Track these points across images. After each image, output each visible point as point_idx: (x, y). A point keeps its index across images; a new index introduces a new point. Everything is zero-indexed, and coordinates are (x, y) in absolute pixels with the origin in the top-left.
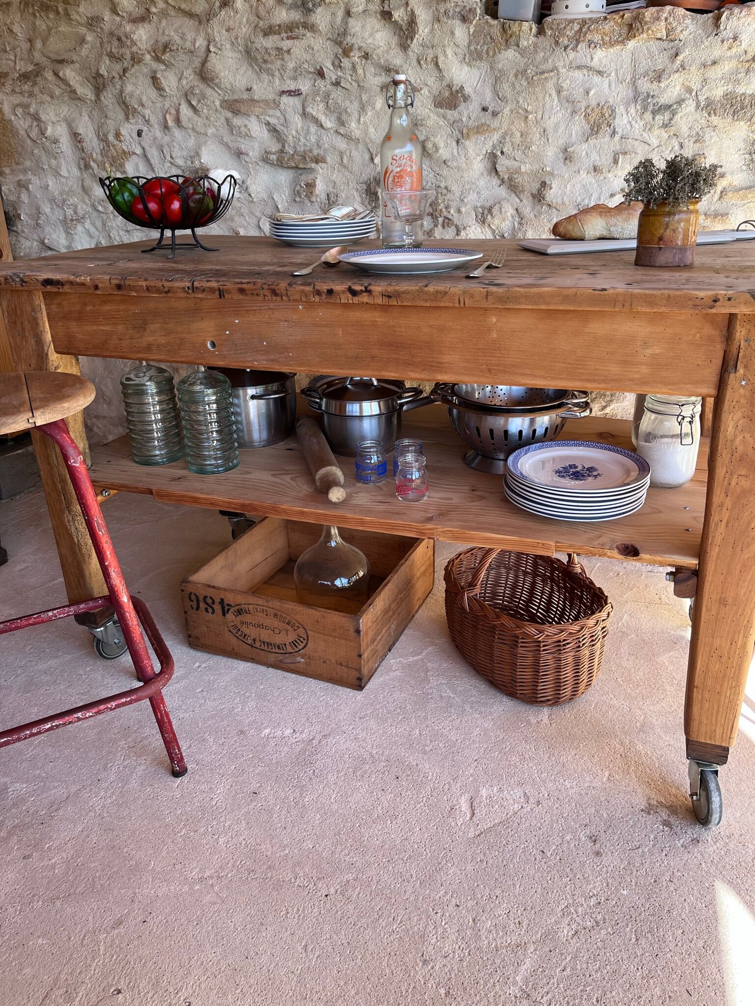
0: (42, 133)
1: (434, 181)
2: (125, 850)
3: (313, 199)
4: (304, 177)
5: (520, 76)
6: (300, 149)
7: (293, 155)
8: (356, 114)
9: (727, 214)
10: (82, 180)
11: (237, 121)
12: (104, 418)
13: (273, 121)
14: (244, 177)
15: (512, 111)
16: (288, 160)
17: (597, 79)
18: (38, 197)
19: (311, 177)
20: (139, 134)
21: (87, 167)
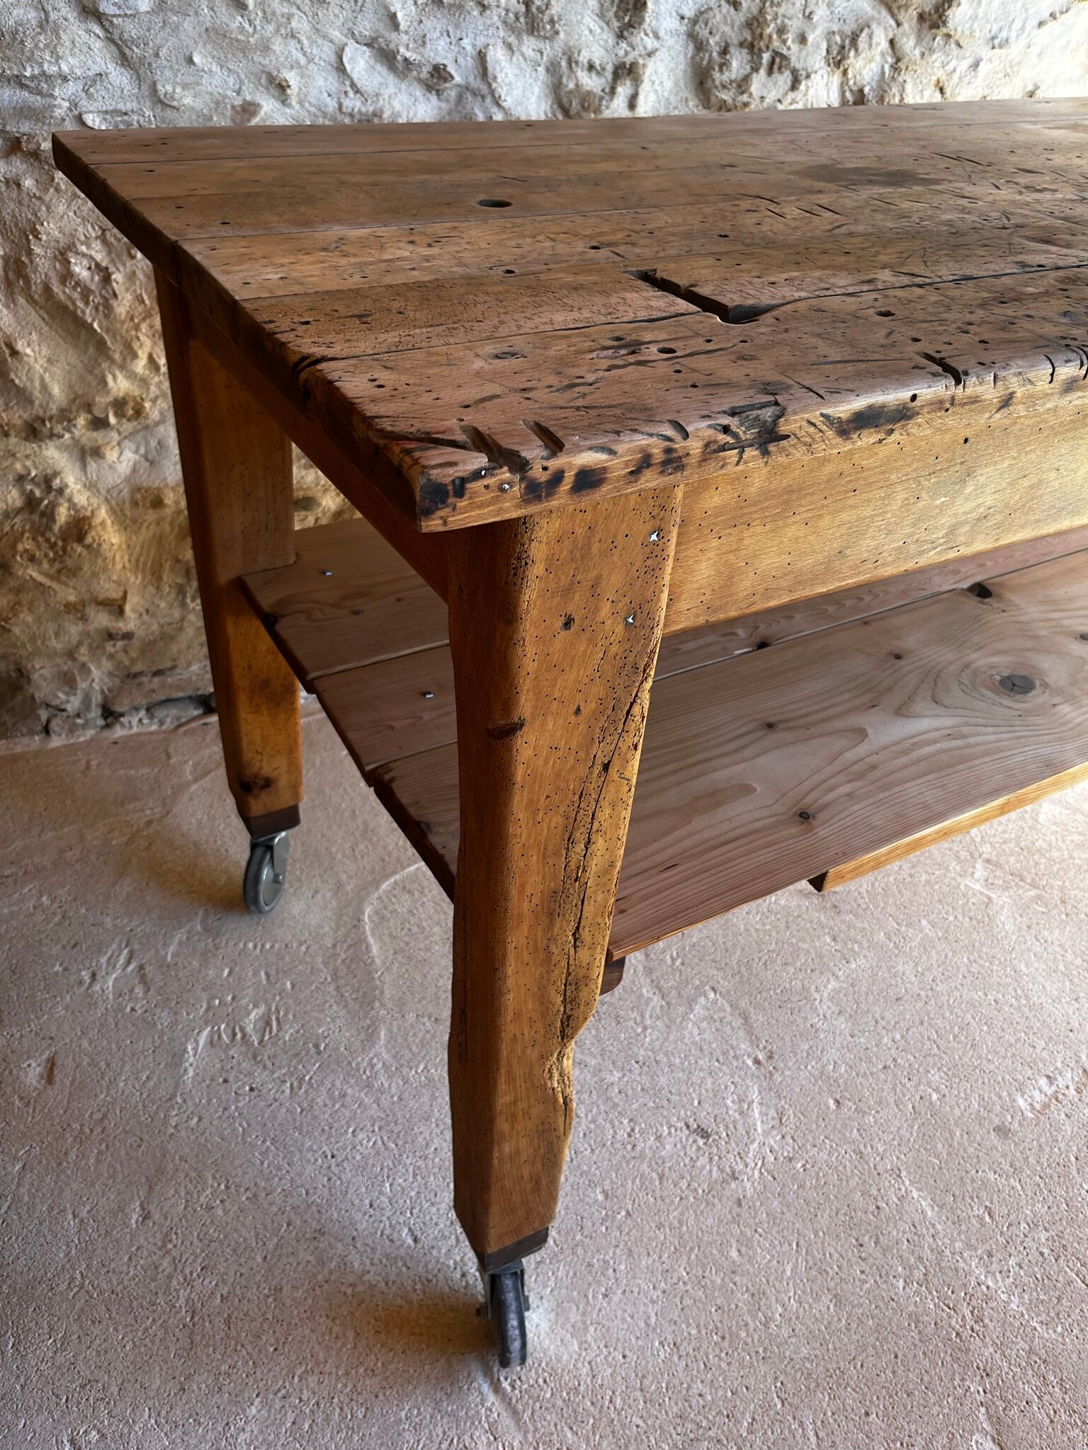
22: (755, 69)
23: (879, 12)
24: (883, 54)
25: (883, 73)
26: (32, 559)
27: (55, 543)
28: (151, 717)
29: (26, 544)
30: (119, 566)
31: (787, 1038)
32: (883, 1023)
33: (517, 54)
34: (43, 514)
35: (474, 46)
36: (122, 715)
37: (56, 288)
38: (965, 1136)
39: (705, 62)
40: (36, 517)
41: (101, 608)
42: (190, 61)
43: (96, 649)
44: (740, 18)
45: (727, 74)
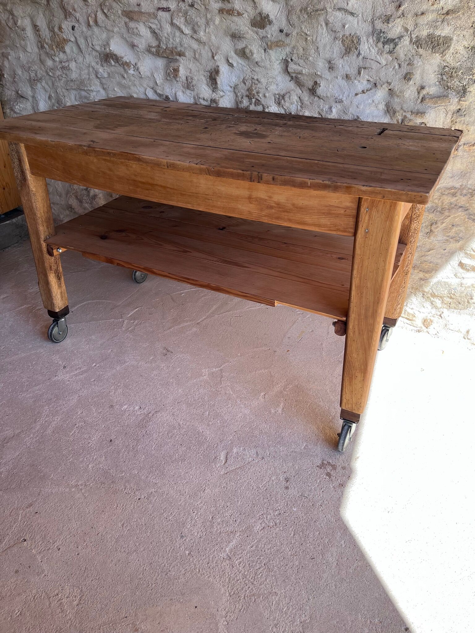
0: (15, 23)
1: (250, 74)
2: (39, 467)
3: (178, 79)
4: (172, 64)
5: (303, 11)
6: (170, 46)
7: (165, 49)
8: (204, 27)
9: (424, 113)
10: (40, 55)
11: (132, 25)
12: (58, 204)
13: (153, 26)
14: (136, 61)
15: (297, 34)
16: (163, 52)
17: (350, 18)
18: (14, 64)
19: (176, 64)
20: (73, 28)
21: (42, 47)
22: (251, 104)
23: (296, 88)
24: (297, 102)
25: (298, 108)
35: (175, 91)
44: (246, 88)
45: (242, 104)
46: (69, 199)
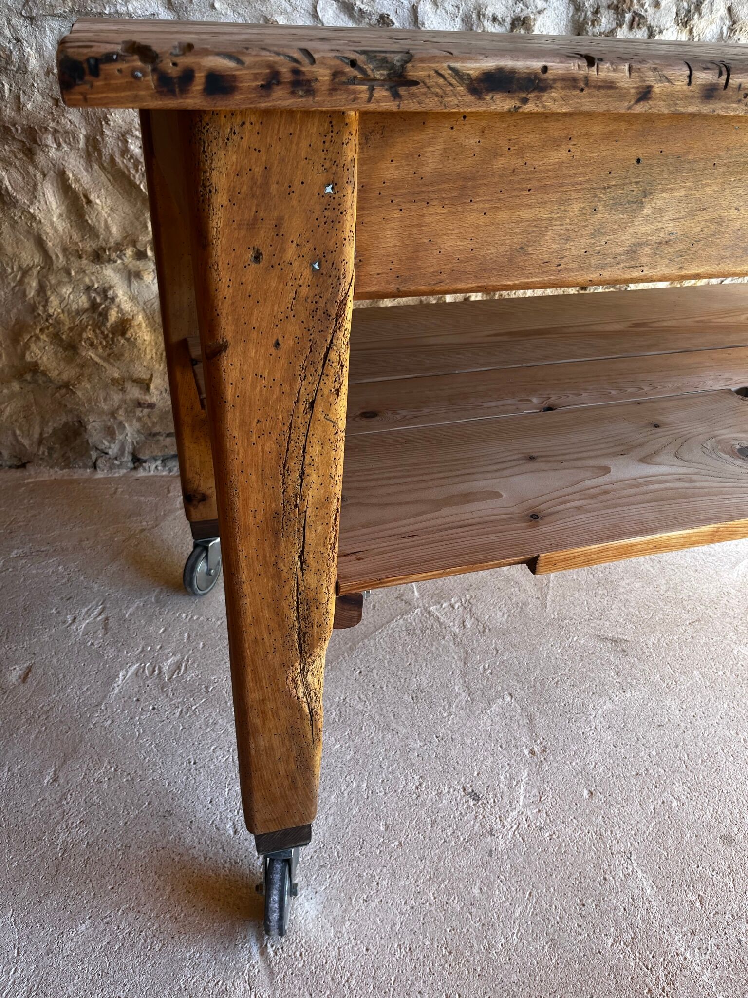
22: (620, 25)
24: (722, 19)
25: (722, 33)
26: (92, 344)
27: (107, 335)
28: (164, 466)
29: (89, 334)
30: (149, 357)
31: (561, 739)
32: (644, 741)
33: (440, 8)
34: (100, 314)
35: (410, 2)
36: (145, 462)
37: (118, 159)
38: (694, 838)
39: (581, 19)
40: (96, 316)
41: (135, 384)
42: (213, 6)
43: (130, 413)
45: (598, 27)
46: (27, 347)
